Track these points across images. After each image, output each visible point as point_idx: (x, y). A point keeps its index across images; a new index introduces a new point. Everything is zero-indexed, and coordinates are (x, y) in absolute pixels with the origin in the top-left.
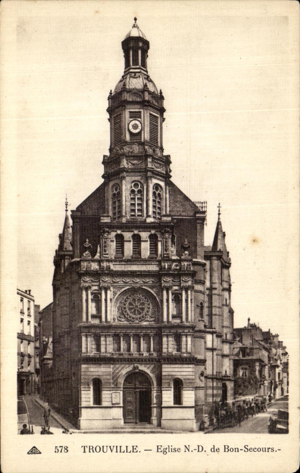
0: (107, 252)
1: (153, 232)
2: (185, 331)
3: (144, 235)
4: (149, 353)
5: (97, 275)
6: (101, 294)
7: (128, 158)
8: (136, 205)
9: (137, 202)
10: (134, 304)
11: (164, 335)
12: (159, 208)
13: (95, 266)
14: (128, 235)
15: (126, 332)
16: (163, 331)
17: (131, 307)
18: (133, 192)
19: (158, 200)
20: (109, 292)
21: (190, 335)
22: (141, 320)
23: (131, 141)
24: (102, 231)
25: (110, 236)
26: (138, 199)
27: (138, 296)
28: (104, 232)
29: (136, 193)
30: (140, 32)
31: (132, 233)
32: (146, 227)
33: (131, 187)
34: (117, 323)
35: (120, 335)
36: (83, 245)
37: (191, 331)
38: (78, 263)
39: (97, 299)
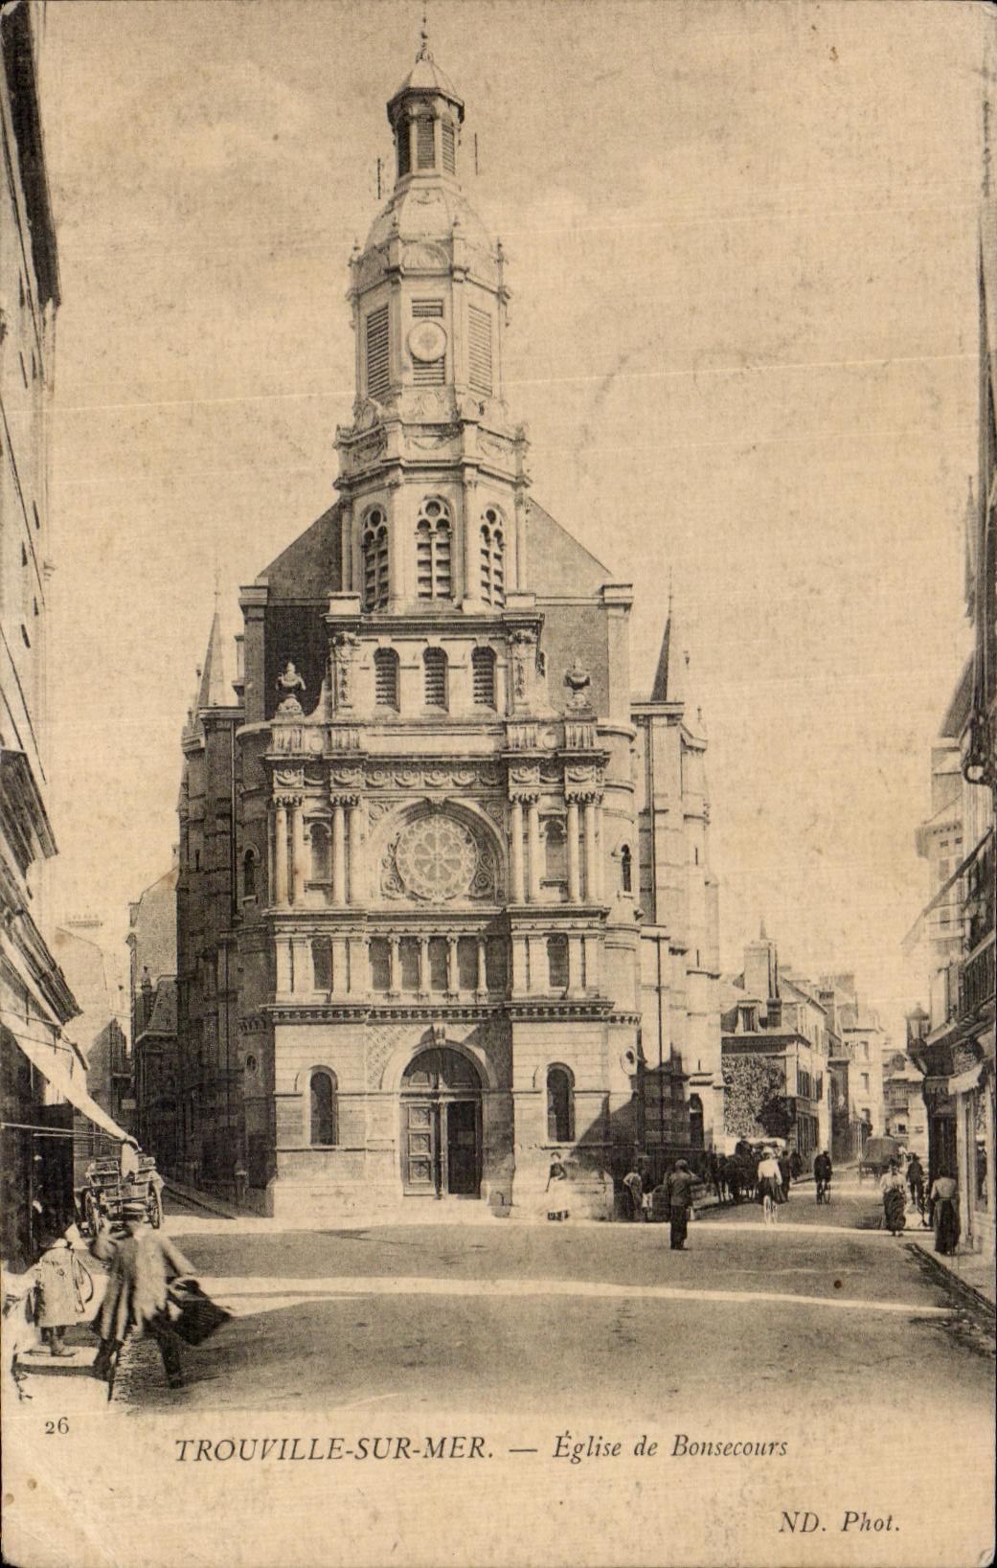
0: (348, 702)
1: (483, 641)
2: (580, 925)
3: (459, 651)
4: (473, 992)
5: (319, 768)
6: (331, 821)
7: (409, 431)
8: (434, 563)
9: (437, 555)
10: (429, 849)
11: (519, 937)
12: (498, 573)
13: (313, 743)
14: (410, 652)
15: (406, 931)
16: (513, 926)
17: (422, 857)
18: (424, 525)
19: (494, 549)
20: (356, 815)
21: (594, 936)
22: (450, 895)
23: (417, 382)
24: (334, 641)
25: (357, 655)
26: (439, 546)
27: (441, 828)
28: (341, 642)
29: (434, 528)
30: (437, 72)
31: (423, 646)
32: (460, 627)
33: (420, 513)
34: (377, 905)
35: (389, 940)
36: (280, 681)
37: (596, 925)
38: (266, 736)
39: (321, 838)
